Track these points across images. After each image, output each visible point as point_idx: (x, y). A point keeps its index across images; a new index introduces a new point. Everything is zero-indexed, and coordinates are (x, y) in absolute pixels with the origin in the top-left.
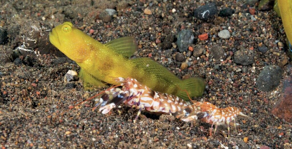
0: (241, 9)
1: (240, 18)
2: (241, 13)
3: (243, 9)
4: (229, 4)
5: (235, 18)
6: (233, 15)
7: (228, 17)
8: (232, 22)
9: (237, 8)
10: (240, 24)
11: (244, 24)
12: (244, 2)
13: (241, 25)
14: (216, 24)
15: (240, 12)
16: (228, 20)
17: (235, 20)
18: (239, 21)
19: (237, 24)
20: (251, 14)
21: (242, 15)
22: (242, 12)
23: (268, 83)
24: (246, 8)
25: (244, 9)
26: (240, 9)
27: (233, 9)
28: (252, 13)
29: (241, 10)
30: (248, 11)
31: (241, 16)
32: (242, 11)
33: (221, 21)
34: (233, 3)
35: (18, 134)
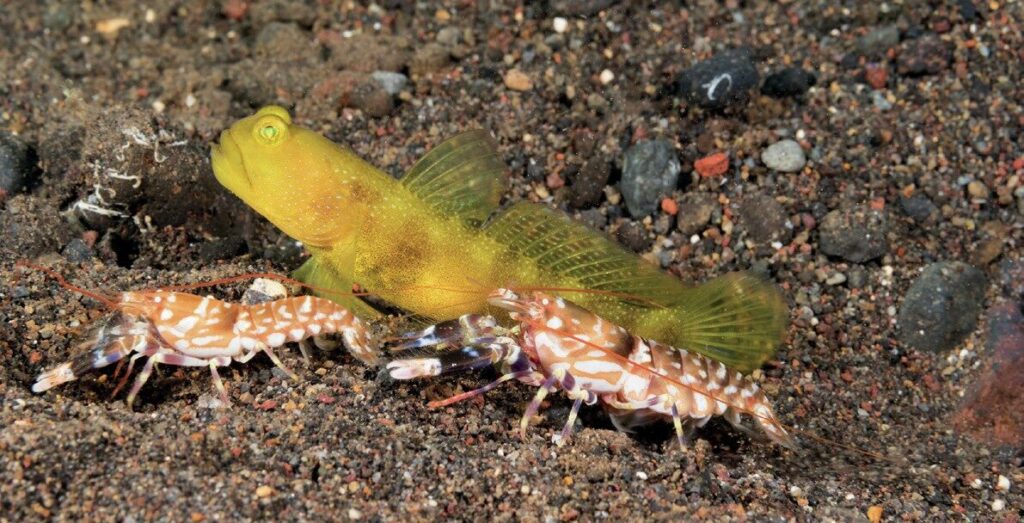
0: (838, 71)
1: (835, 100)
2: (839, 84)
3: (845, 70)
4: (794, 54)
5: (818, 102)
6: (813, 90)
7: (795, 99)
8: (809, 114)
9: (823, 68)
10: (837, 122)
11: (850, 120)
12: (846, 48)
13: (840, 125)
14: (753, 122)
15: (834, 79)
16: (794, 109)
17: (817, 109)
18: (833, 110)
19: (825, 123)
20: (873, 88)
21: (843, 90)
22: (842, 81)
23: (937, 323)
24: (854, 68)
25: (849, 72)
26: (833, 72)
27: (810, 69)
28: (877, 85)
29: (838, 75)
30: (862, 78)
31: (839, 94)
32: (841, 78)
33: (771, 111)
34: (808, 52)
35: (93, 496)
